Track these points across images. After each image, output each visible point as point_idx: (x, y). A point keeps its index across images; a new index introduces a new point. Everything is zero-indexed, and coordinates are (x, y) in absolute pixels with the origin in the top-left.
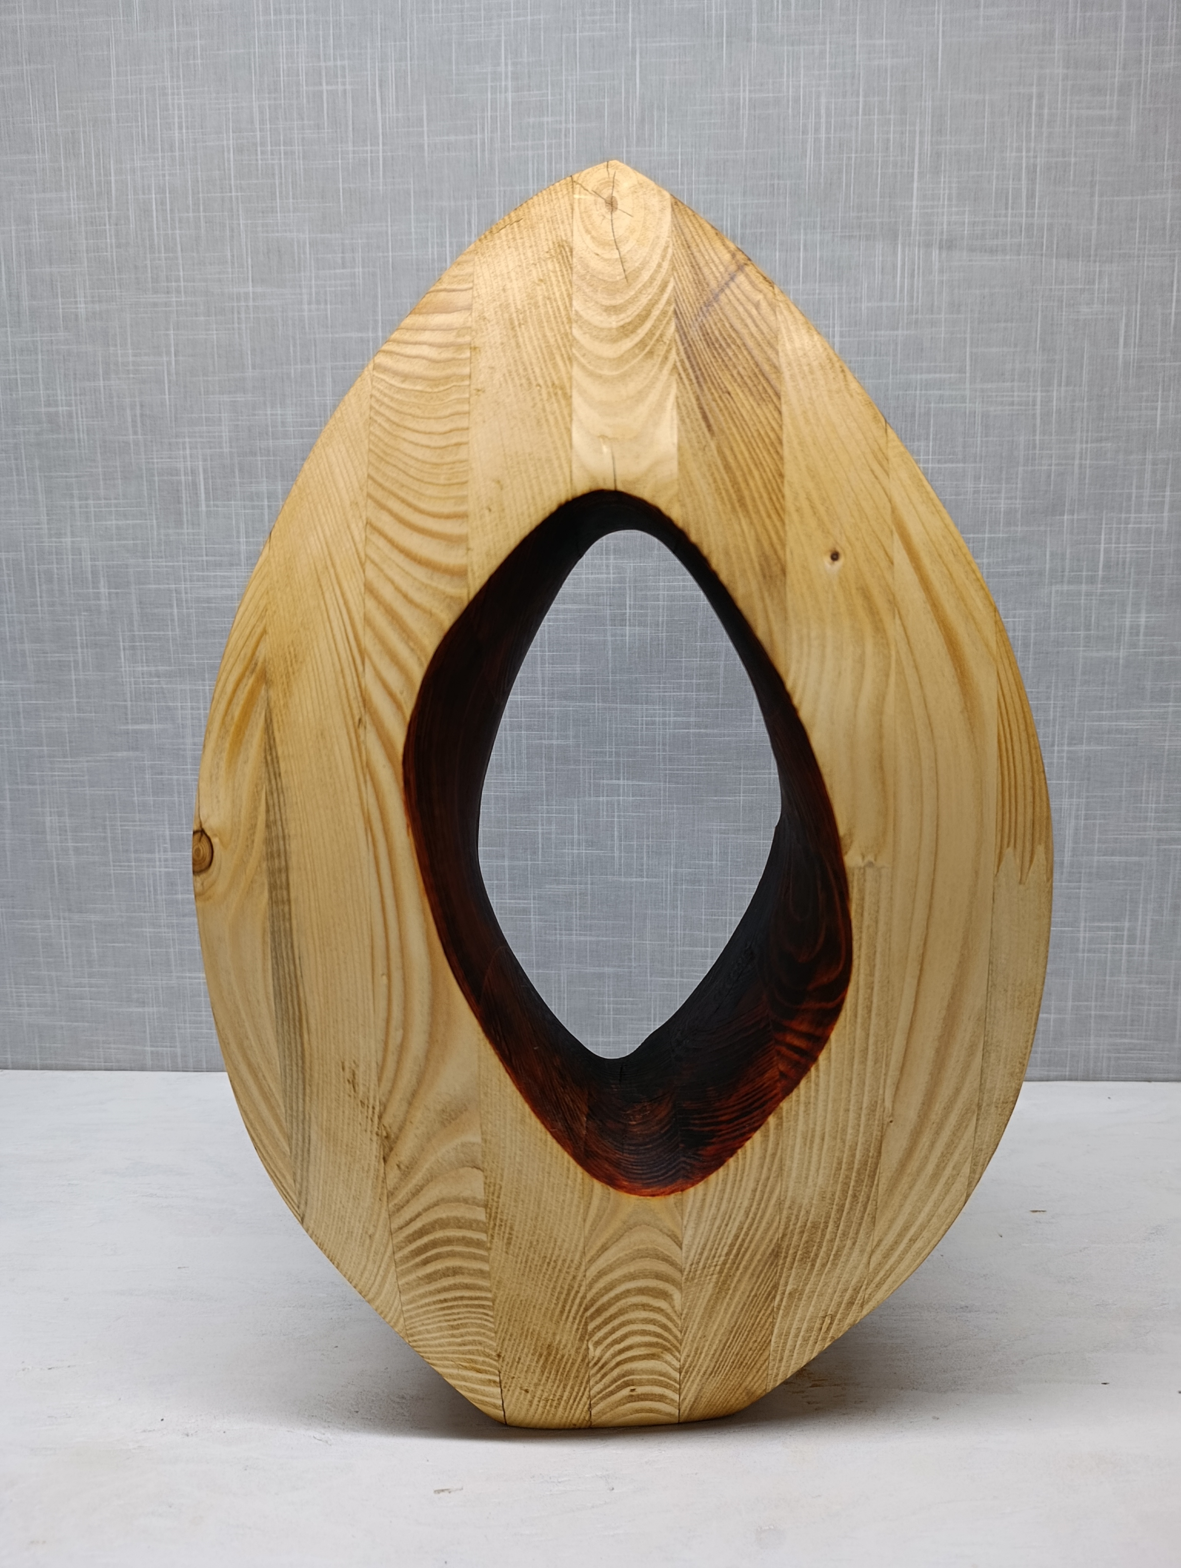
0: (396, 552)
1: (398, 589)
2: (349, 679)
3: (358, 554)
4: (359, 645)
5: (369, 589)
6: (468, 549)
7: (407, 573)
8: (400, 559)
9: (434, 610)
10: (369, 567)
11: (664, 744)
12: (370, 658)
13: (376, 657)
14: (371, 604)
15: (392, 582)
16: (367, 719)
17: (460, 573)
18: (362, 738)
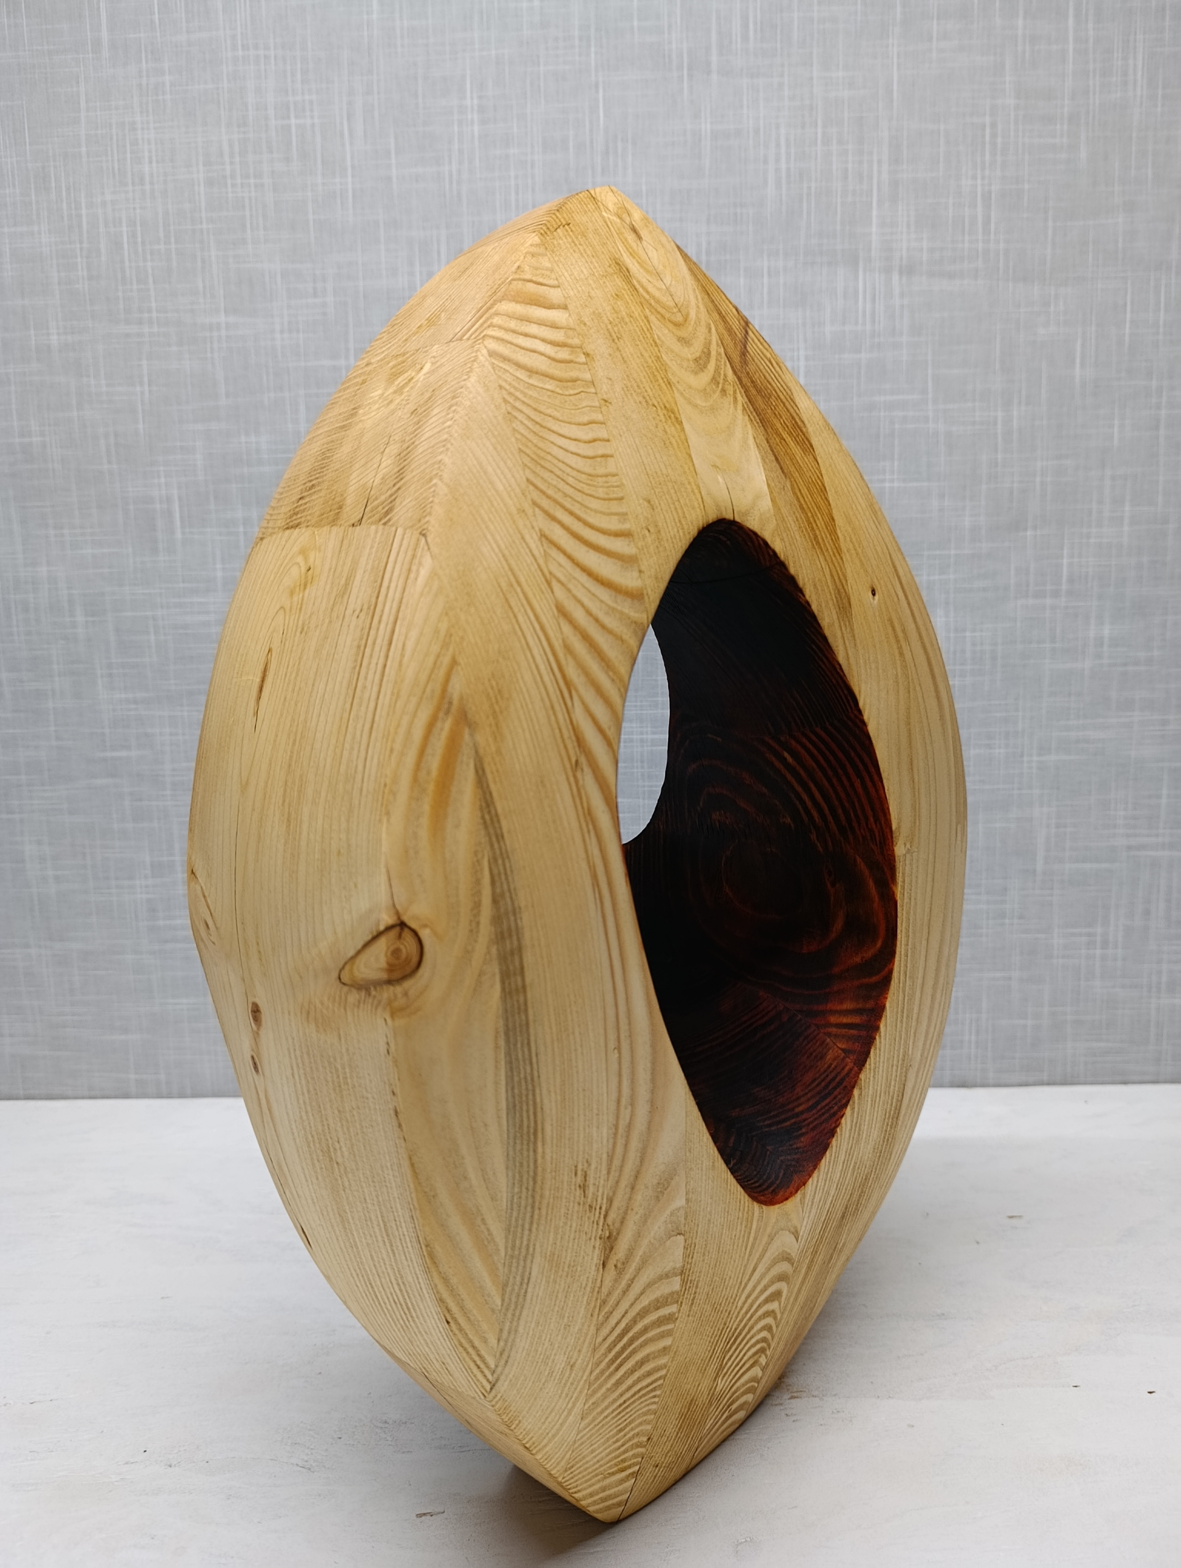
0: (578, 570)
1: (589, 613)
2: (560, 717)
3: (541, 570)
4: (564, 676)
5: (562, 611)
6: (640, 571)
7: (593, 595)
8: (583, 578)
9: (625, 637)
10: (556, 586)
11: (642, 762)
12: (577, 691)
13: (582, 690)
14: (567, 629)
15: (583, 605)
16: (583, 760)
17: (636, 596)
18: (581, 782)
